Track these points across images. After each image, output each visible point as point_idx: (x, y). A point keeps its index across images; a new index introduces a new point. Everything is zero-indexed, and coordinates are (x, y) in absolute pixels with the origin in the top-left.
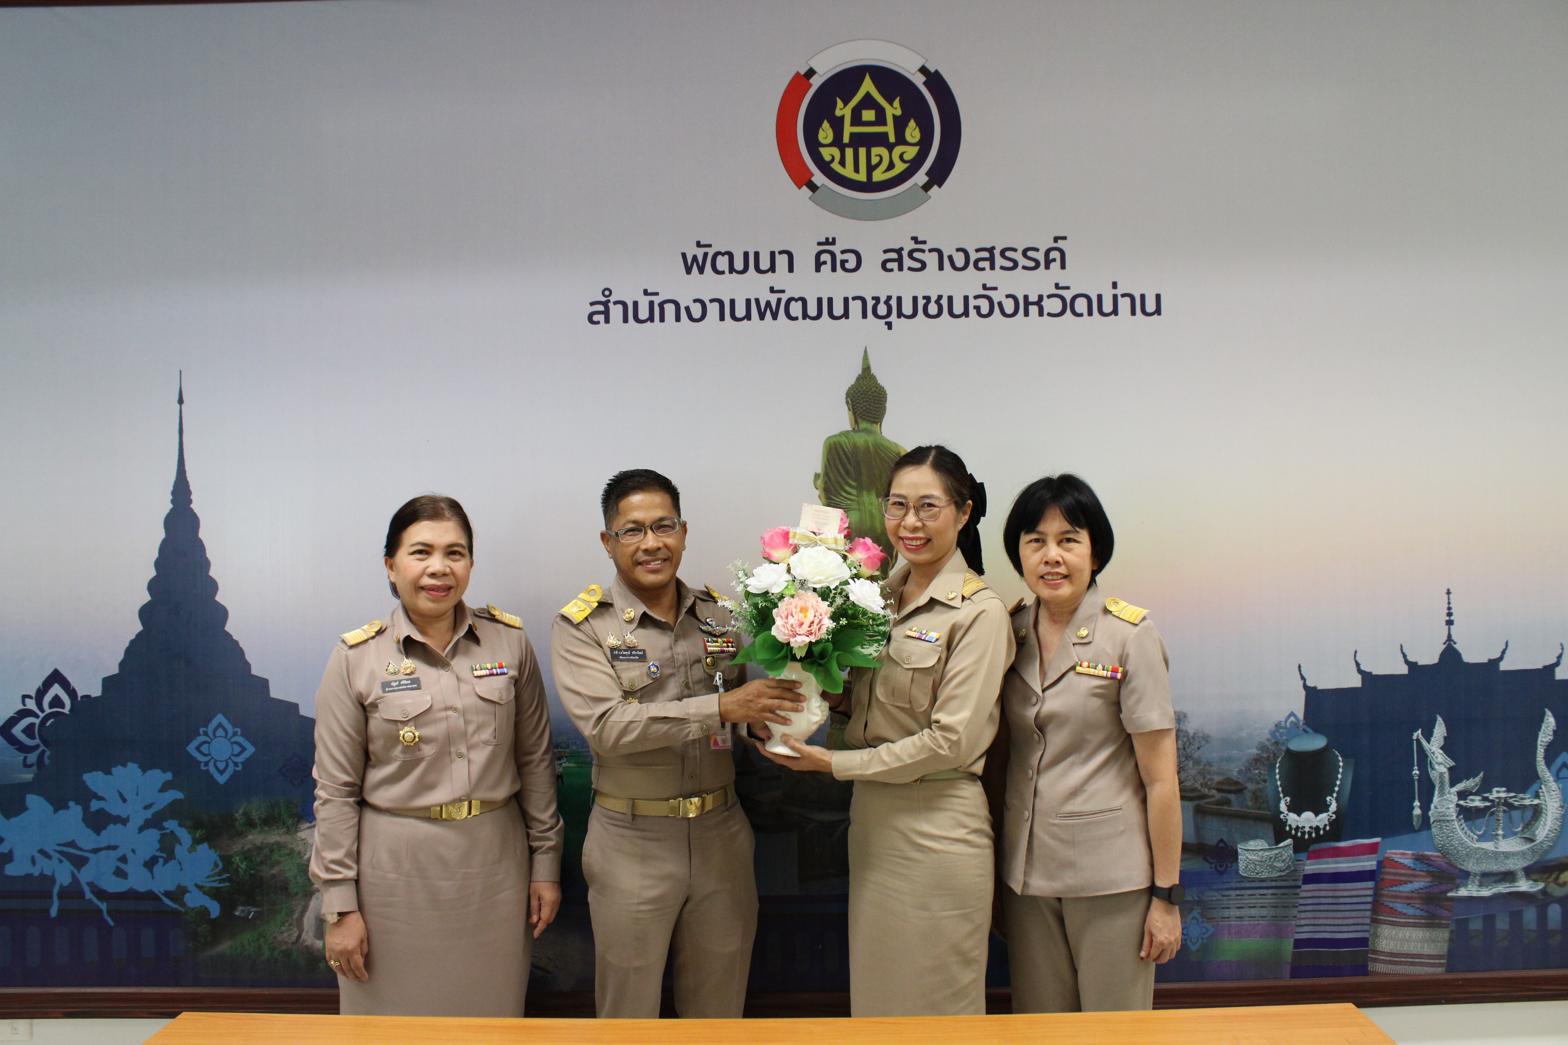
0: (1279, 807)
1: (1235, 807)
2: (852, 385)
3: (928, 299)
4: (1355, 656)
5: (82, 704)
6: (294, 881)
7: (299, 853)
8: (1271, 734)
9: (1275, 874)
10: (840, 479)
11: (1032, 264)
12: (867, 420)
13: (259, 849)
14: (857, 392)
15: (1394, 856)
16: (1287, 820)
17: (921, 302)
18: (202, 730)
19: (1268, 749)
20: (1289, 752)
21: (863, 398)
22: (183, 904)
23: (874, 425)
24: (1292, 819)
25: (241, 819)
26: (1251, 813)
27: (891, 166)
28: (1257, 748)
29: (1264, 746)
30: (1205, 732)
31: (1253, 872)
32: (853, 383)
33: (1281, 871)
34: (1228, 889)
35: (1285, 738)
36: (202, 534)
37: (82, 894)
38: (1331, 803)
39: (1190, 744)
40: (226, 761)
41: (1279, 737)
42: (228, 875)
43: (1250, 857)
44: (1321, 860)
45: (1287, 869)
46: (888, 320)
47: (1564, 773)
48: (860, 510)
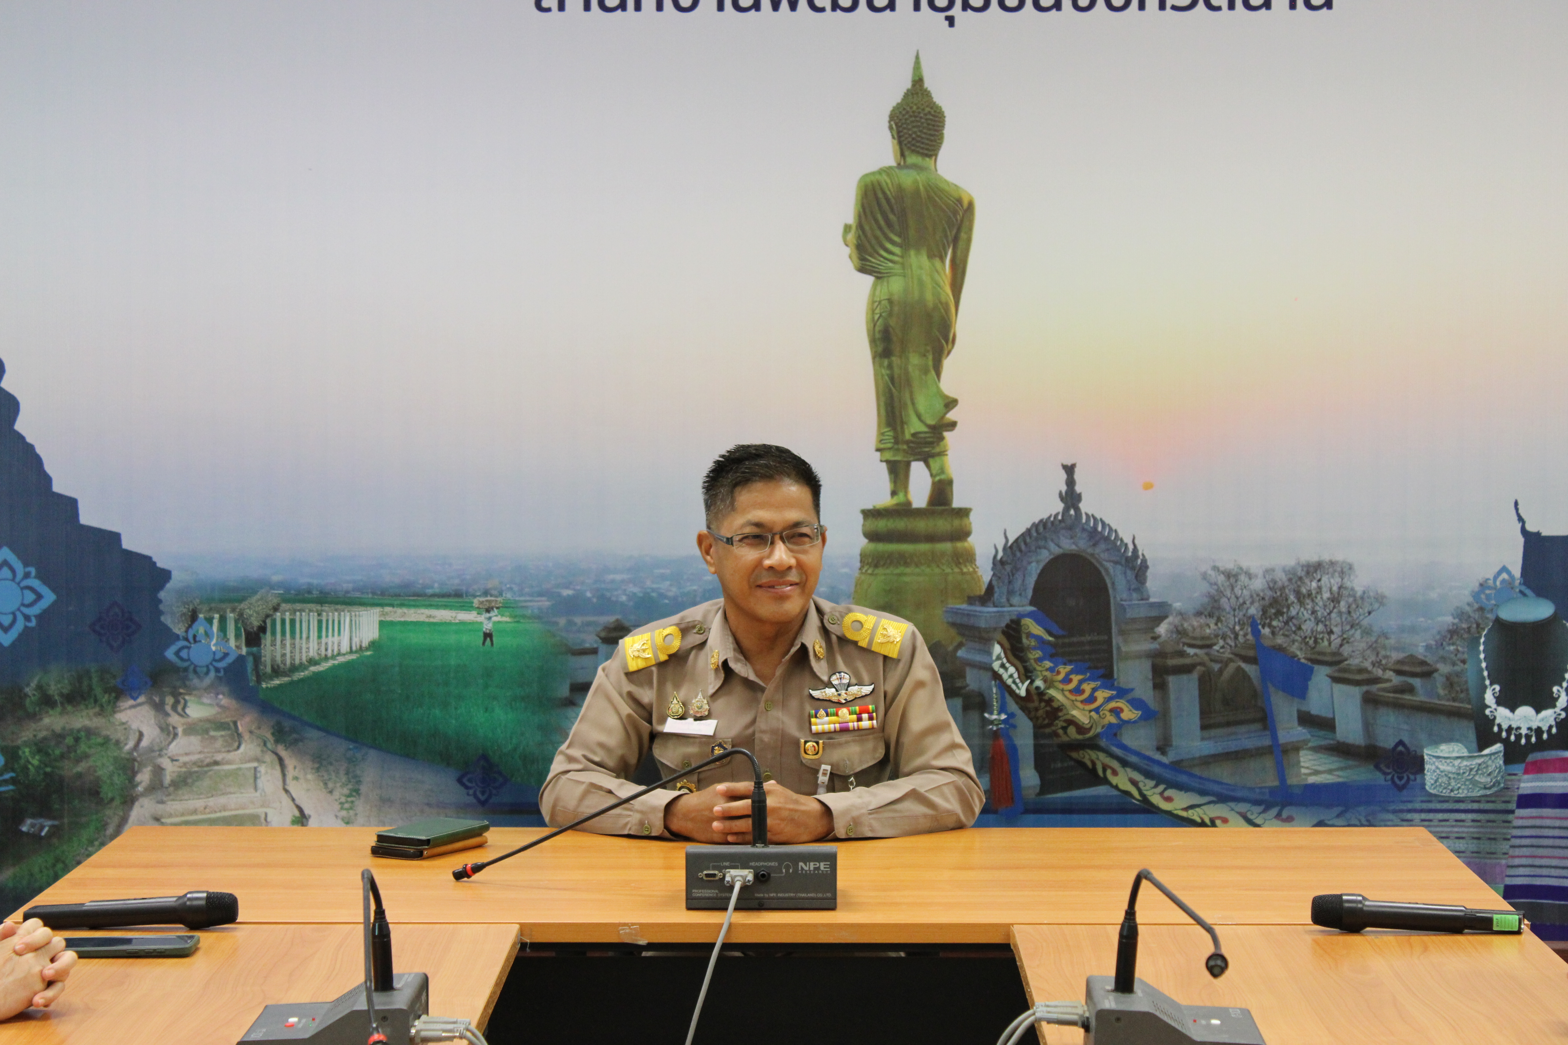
0: (1484, 699)
1: (1421, 697)
2: (898, 104)
6: (108, 781)
7: (118, 743)
8: (1474, 597)
9: (1477, 793)
10: (878, 233)
12: (918, 153)
13: (59, 737)
14: (904, 112)
16: (1495, 718)
19: (1469, 617)
20: (1501, 624)
21: (912, 122)
23: (927, 159)
24: (1503, 716)
25: (34, 695)
26: (1444, 705)
28: (1452, 615)
29: (1463, 613)
30: (1379, 592)
31: (1445, 788)
32: (899, 101)
33: (1485, 788)
34: (1409, 811)
35: (1493, 602)
38: (1559, 696)
39: (1357, 607)
40: (14, 614)
41: (1485, 601)
42: (13, 774)
43: (1442, 767)
44: (1544, 775)
45: (1494, 785)
46: (949, 13)
48: (904, 276)
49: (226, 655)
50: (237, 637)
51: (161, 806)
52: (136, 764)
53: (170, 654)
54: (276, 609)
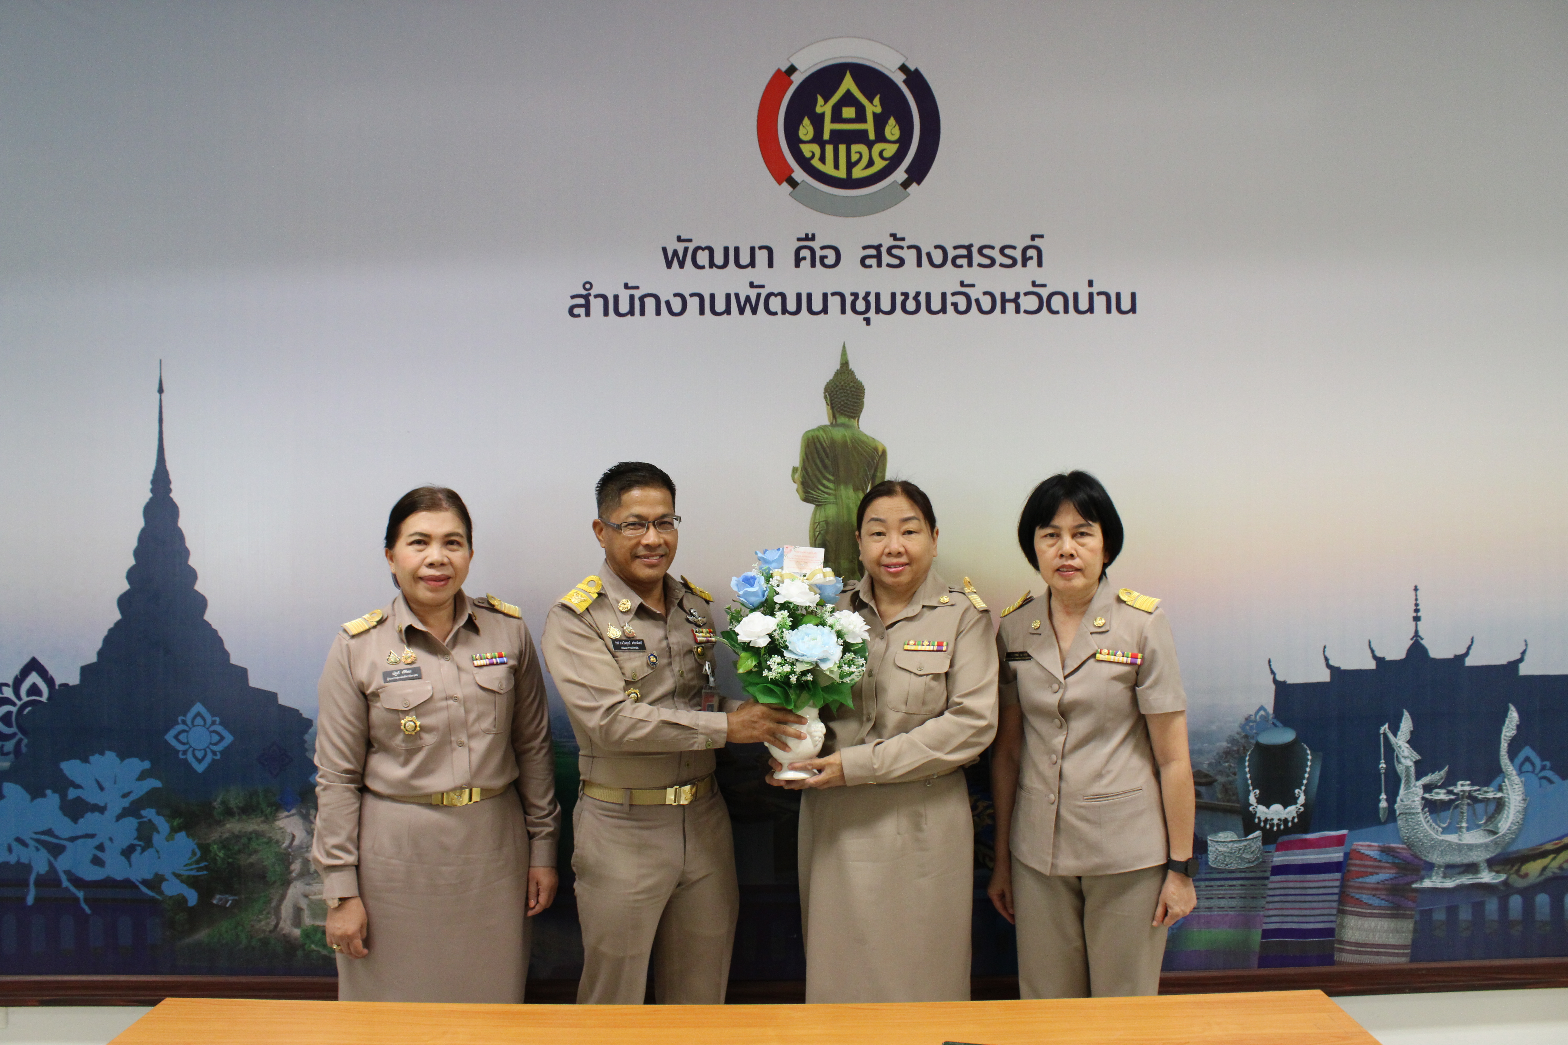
0: (1248, 800)
2: (830, 380)
3: (906, 295)
4: (1324, 651)
5: (61, 693)
6: (272, 869)
7: (277, 842)
8: (1240, 727)
9: (1244, 866)
10: (817, 473)
11: (1009, 262)
12: (845, 415)
13: (237, 837)
14: (835, 386)
15: (1361, 848)
17: (899, 299)
18: (180, 718)
19: (1238, 742)
20: (1258, 745)
21: (841, 393)
22: (161, 893)
23: (852, 420)
24: (1262, 811)
25: (220, 808)
26: (1220, 805)
27: (871, 163)
28: (1227, 741)
29: (1234, 739)
31: (1222, 863)
32: (831, 378)
33: (1250, 862)
35: (1254, 731)
36: (182, 523)
37: (58, 883)
38: (1299, 796)
40: (205, 750)
41: (1249, 731)
42: (206, 863)
43: (1220, 849)
44: (1289, 852)
45: (1255, 860)
46: (866, 316)
47: (1527, 767)
48: (837, 504)
51: (308, 887)
52: (291, 857)
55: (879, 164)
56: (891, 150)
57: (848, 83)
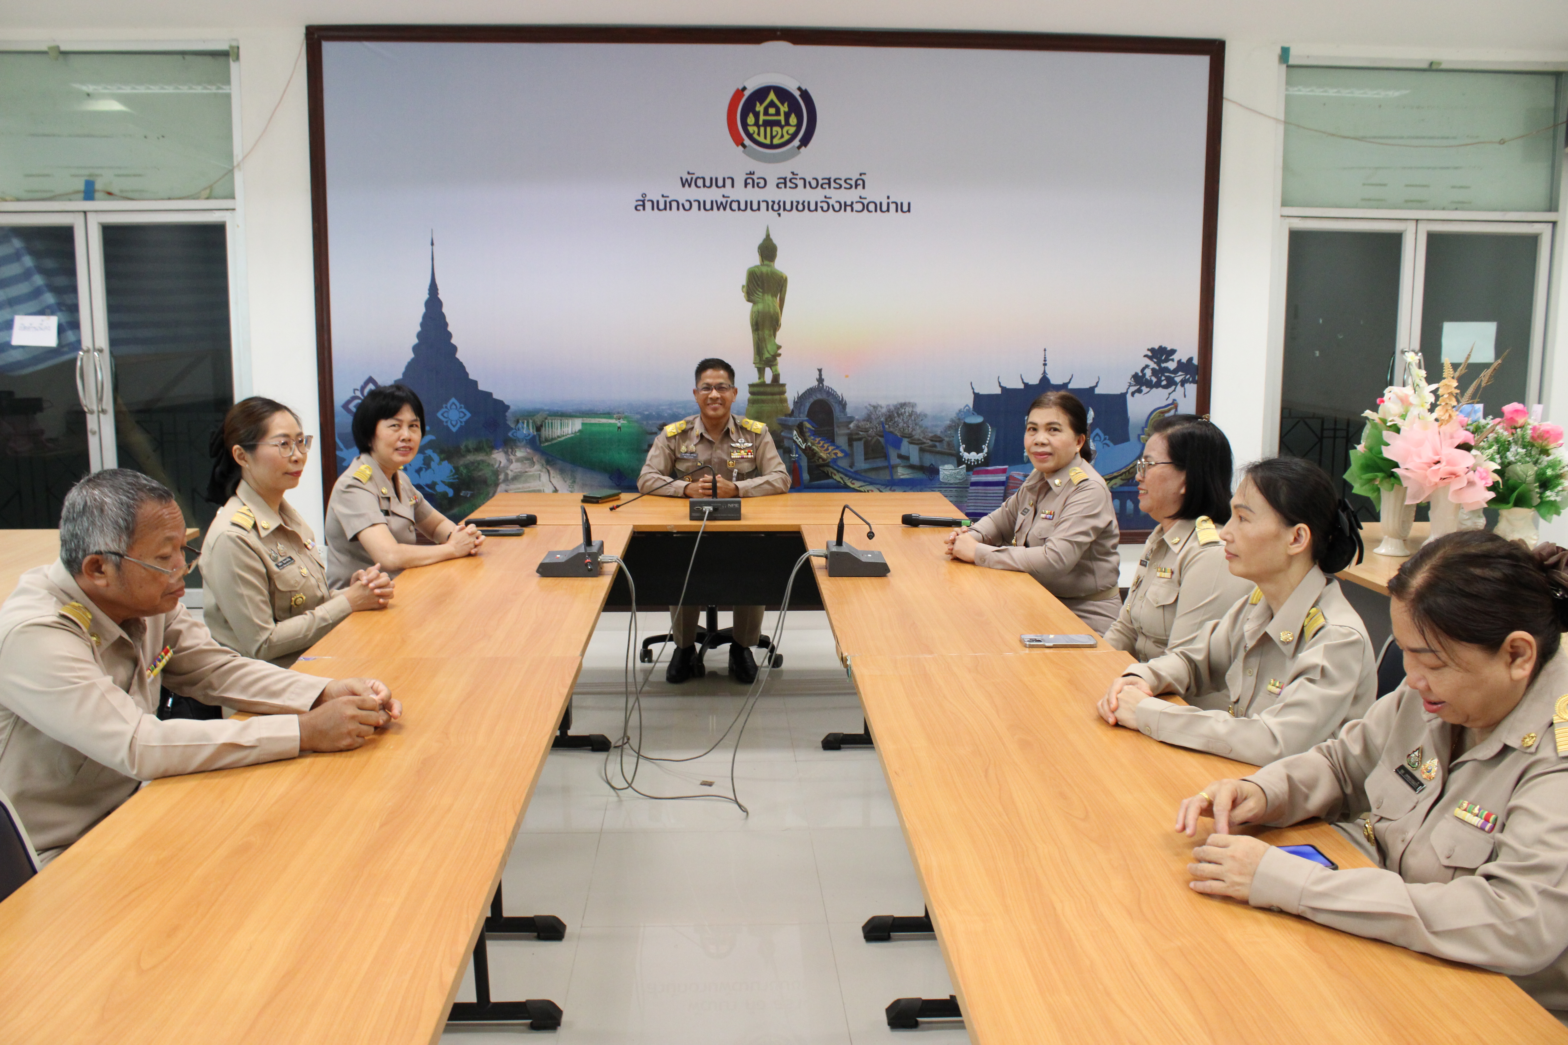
0: (960, 450)
1: (939, 449)
2: (761, 243)
3: (798, 202)
6: (489, 478)
7: (492, 465)
8: (957, 415)
9: (957, 481)
10: (754, 288)
11: (849, 186)
12: (768, 260)
13: (473, 463)
14: (763, 246)
15: (1014, 474)
16: (963, 456)
17: (795, 204)
18: (444, 406)
19: (955, 422)
20: (966, 425)
21: (766, 250)
22: (435, 490)
23: (771, 263)
25: (464, 449)
26: (946, 452)
27: (782, 136)
28: (950, 421)
29: (953, 420)
30: (925, 413)
31: (946, 480)
34: (935, 487)
35: (963, 417)
36: (444, 310)
38: (985, 449)
39: (918, 418)
40: (456, 421)
41: (960, 416)
42: (457, 476)
43: (945, 473)
44: (979, 475)
45: (962, 479)
46: (779, 212)
47: (1097, 438)
48: (763, 303)
49: (529, 435)
50: (533, 428)
51: (508, 487)
52: (499, 472)
53: (510, 434)
54: (546, 419)
55: (786, 137)
56: (792, 130)
57: (772, 96)
